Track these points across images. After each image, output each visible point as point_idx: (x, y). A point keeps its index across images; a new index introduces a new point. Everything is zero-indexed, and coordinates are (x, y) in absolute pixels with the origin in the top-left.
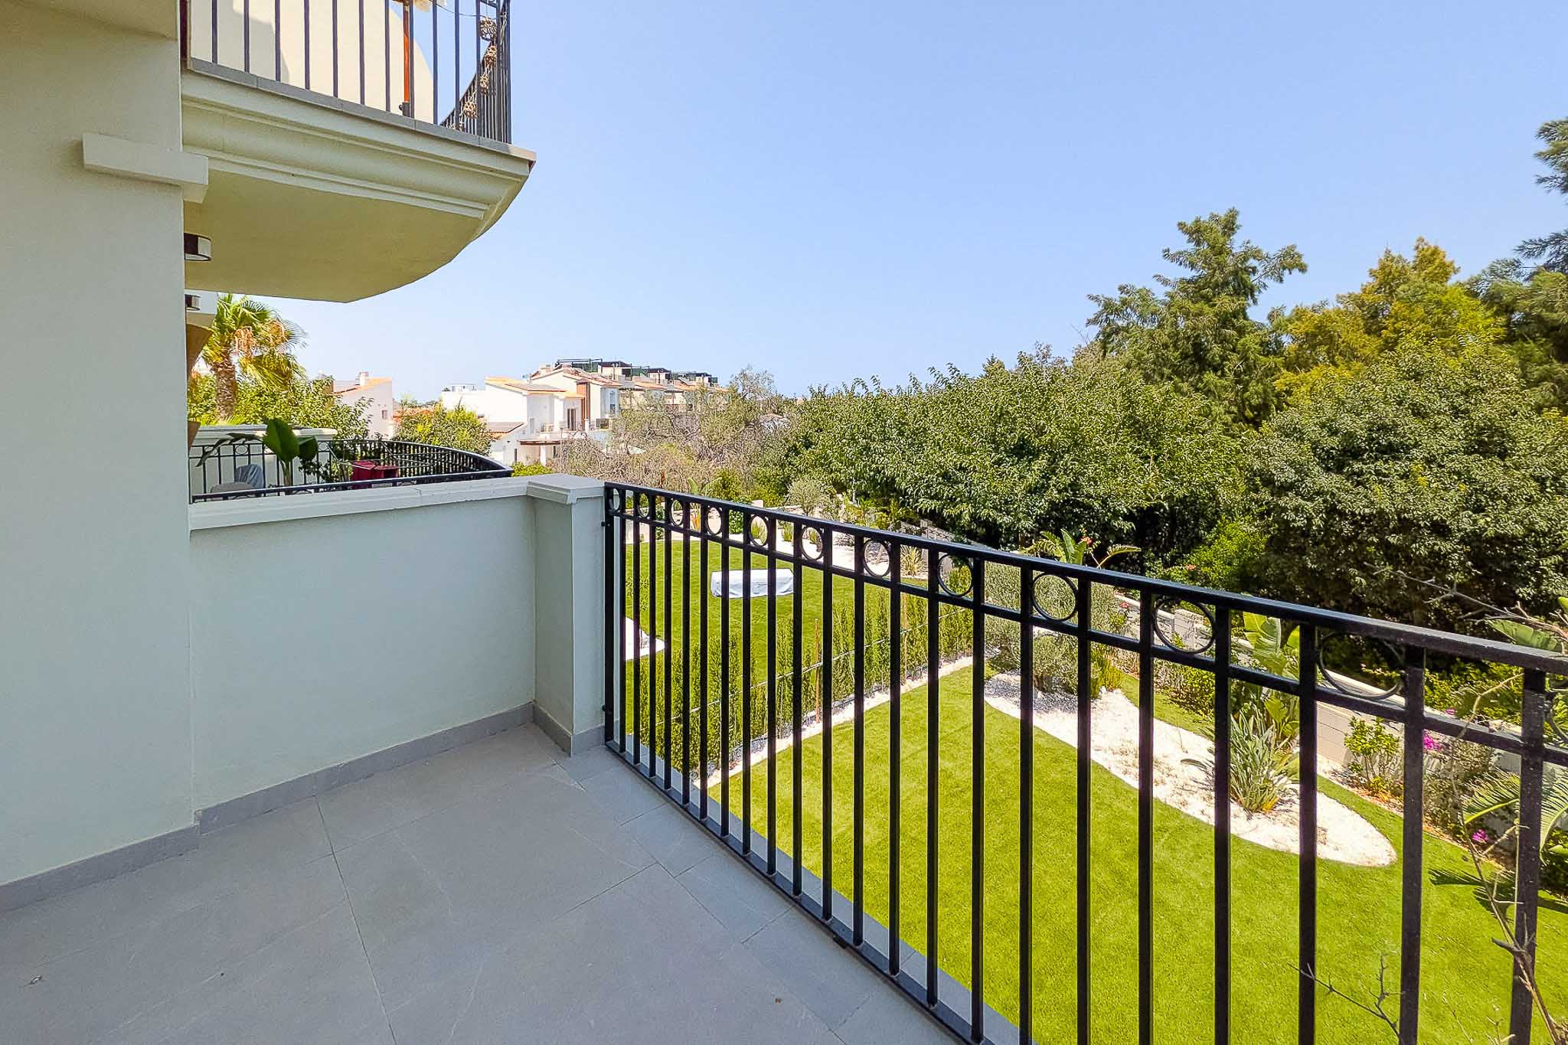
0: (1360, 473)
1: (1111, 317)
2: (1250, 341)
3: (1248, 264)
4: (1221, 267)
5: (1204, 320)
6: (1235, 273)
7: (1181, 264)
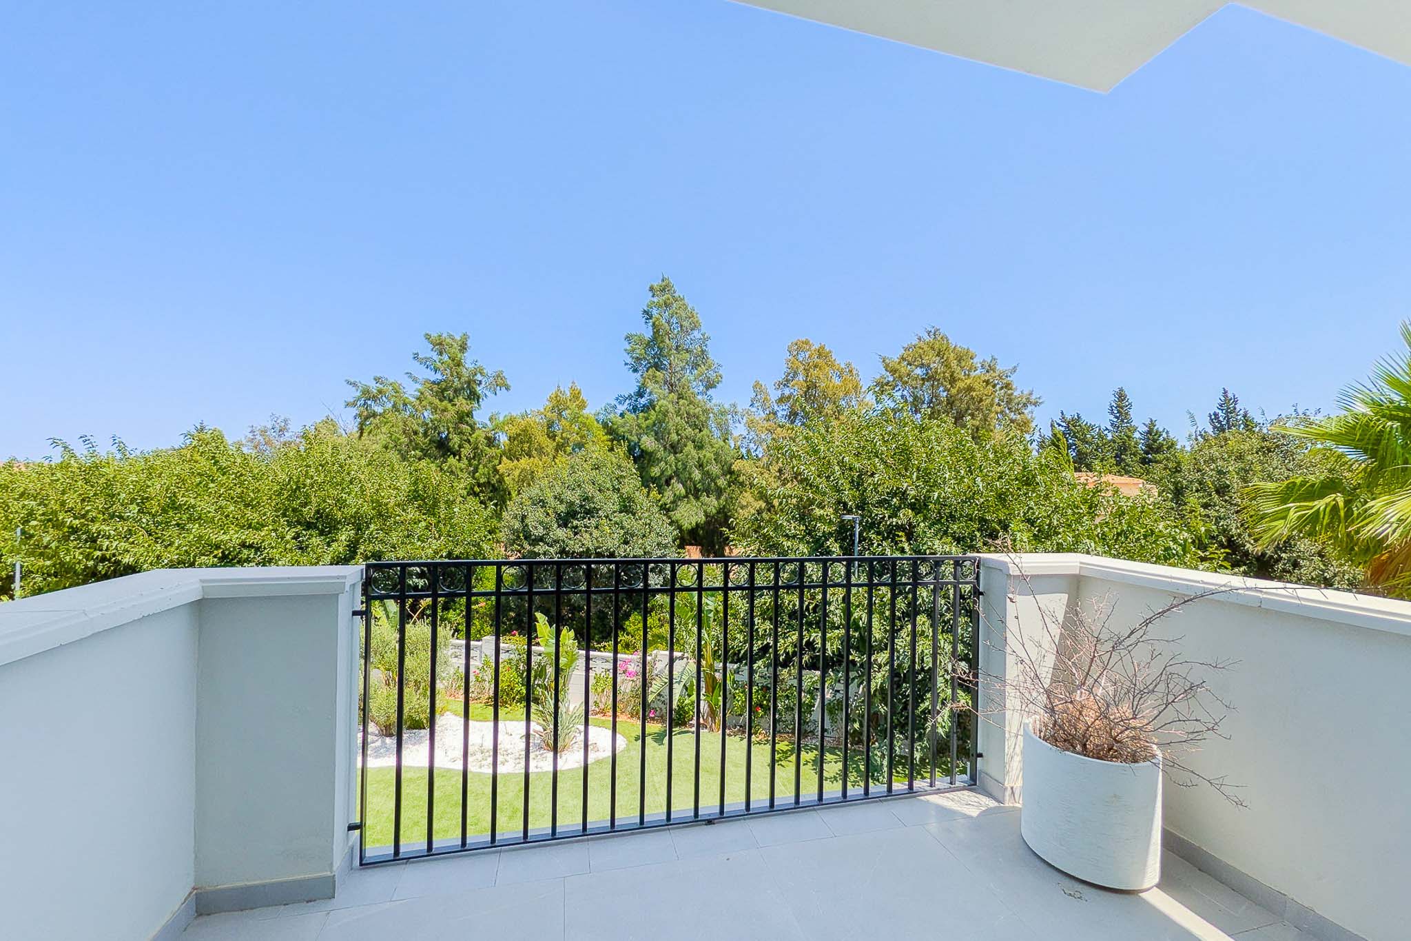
0: (576, 527)
1: (369, 402)
2: (479, 435)
3: (476, 378)
4: (459, 376)
5: (448, 415)
6: (469, 383)
7: (427, 367)
